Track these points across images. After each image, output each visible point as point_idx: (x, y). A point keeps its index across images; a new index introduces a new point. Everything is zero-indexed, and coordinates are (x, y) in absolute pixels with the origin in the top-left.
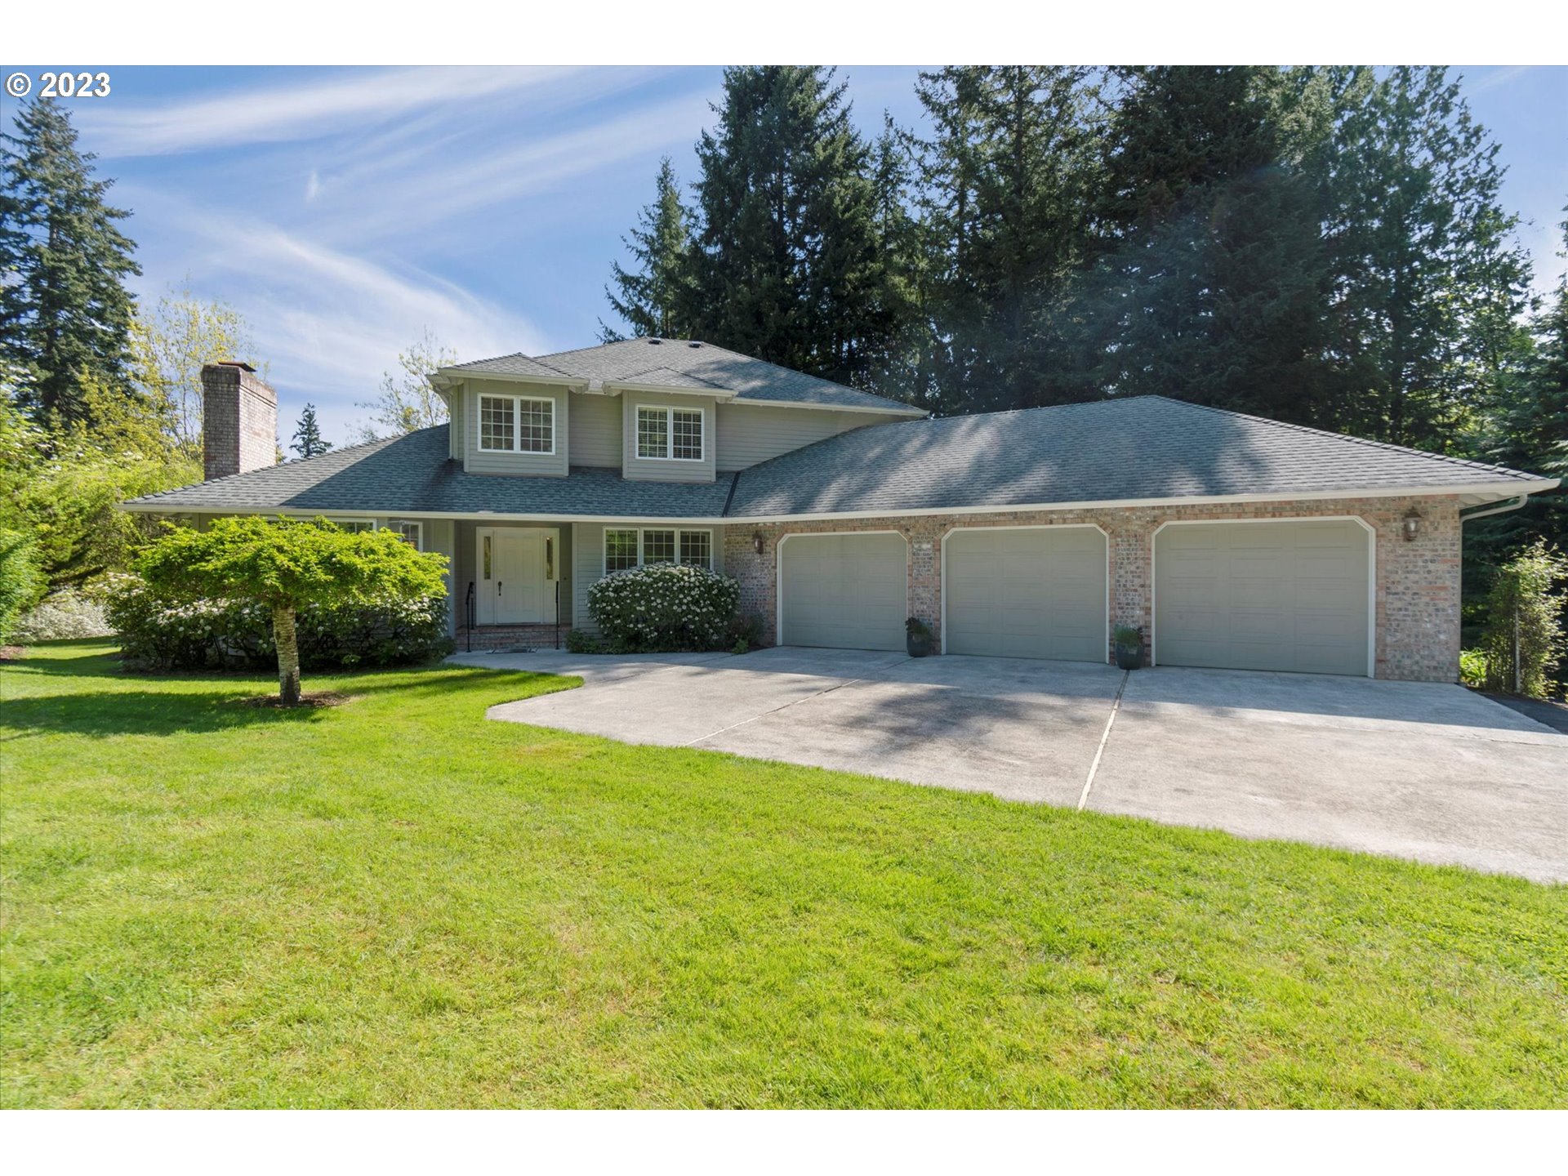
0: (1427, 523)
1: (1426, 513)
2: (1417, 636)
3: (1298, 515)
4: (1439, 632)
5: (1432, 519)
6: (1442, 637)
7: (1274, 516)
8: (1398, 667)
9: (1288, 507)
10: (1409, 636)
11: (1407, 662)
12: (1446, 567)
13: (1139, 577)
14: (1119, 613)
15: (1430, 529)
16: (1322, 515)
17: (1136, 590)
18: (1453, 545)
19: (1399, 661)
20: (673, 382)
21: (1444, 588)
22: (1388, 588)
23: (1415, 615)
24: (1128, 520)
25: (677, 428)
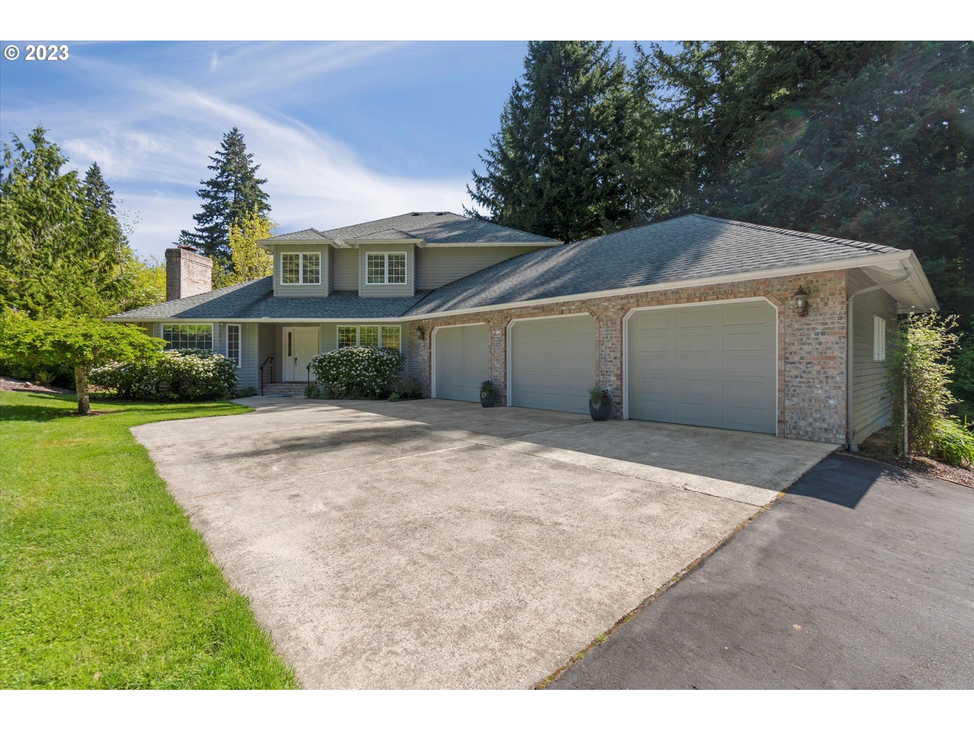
0: (818, 300)
1: (817, 291)
2: (810, 401)
3: (718, 298)
4: (829, 397)
5: (822, 295)
6: (832, 402)
7: (700, 300)
8: (795, 428)
9: (711, 292)
10: (804, 400)
11: (802, 423)
12: (834, 338)
13: (613, 351)
14: (601, 378)
15: (821, 305)
16: (735, 297)
17: (611, 362)
18: (841, 318)
19: (796, 423)
20: (392, 237)
21: (834, 358)
22: (787, 358)
23: (809, 382)
24: (606, 309)
25: (390, 265)
